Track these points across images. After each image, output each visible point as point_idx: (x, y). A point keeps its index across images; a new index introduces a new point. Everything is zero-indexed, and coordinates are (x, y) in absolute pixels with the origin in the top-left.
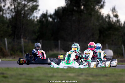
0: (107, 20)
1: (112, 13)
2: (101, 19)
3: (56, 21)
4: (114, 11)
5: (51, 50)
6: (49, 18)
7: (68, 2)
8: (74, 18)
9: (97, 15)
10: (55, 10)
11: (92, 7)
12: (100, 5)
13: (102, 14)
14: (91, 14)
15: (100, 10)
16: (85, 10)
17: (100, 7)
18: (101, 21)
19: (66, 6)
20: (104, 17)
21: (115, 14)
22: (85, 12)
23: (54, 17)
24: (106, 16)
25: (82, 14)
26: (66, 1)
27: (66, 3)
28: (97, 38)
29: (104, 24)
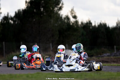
0: (66, 21)
1: (71, 15)
2: (60, 21)
3: (16, 23)
4: (72, 12)
5: (14, 51)
6: (10, 21)
7: (28, 4)
8: (34, 20)
9: (56, 16)
10: (16, 12)
11: (51, 9)
12: (59, 6)
13: (61, 16)
14: (50, 16)
15: (58, 12)
16: (45, 12)
17: (58, 8)
18: (60, 23)
19: (27, 9)
20: (63, 18)
21: (73, 15)
22: (45, 14)
23: (15, 19)
24: (65, 17)
25: (42, 15)
26: (27, 4)
27: (26, 5)
28: (57, 38)
29: (63, 25)
